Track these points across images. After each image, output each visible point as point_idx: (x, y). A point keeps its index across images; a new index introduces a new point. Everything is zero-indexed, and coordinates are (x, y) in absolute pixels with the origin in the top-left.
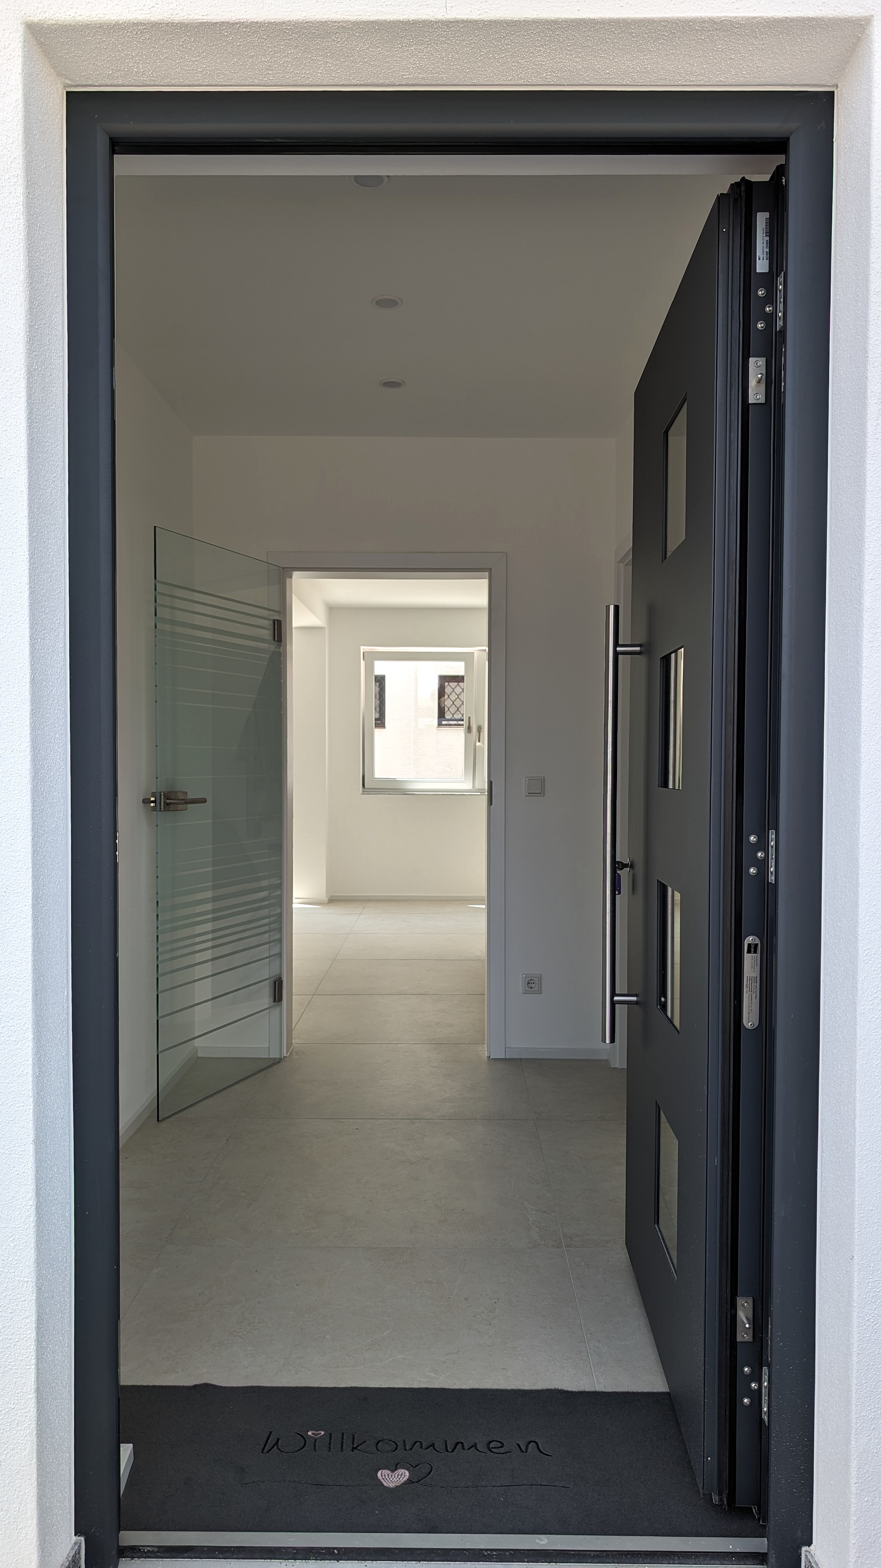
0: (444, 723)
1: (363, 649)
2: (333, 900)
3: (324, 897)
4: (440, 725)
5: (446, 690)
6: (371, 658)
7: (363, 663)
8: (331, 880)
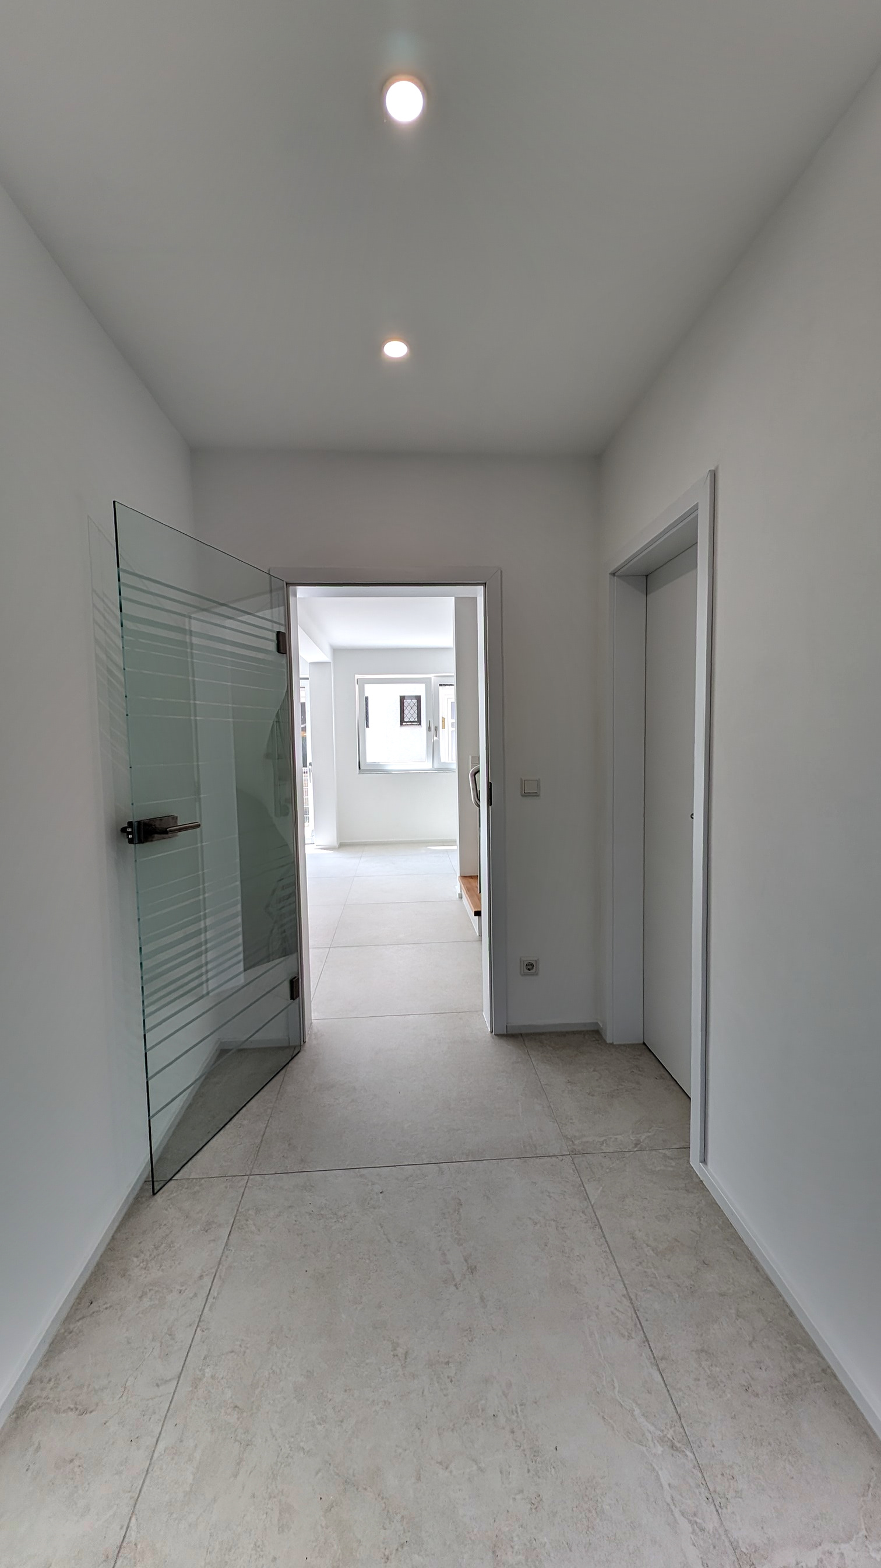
0: (404, 724)
1: (357, 676)
2: (343, 845)
3: (336, 844)
4: (401, 724)
5: (405, 704)
6: (362, 683)
7: (357, 686)
8: (340, 831)
